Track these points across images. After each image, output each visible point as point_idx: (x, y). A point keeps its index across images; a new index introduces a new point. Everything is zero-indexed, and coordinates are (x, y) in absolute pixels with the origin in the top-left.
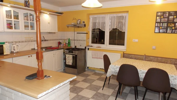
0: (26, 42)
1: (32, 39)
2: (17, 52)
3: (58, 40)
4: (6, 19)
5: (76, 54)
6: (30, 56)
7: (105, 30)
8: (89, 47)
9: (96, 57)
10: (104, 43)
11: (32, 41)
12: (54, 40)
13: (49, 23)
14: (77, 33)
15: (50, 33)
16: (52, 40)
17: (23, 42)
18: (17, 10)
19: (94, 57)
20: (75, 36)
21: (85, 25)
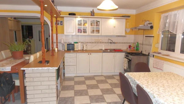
0: (95, 43)
1: (100, 41)
2: (86, 50)
3: (129, 43)
4: (77, 26)
5: (131, 59)
6: (90, 54)
7: (176, 33)
8: (155, 54)
9: (157, 67)
10: (173, 51)
11: (100, 43)
12: (125, 43)
13: (115, 27)
14: (146, 36)
15: (119, 36)
16: (122, 43)
17: (93, 43)
18: (85, 19)
19: (154, 66)
20: (144, 40)
21: (152, 27)
